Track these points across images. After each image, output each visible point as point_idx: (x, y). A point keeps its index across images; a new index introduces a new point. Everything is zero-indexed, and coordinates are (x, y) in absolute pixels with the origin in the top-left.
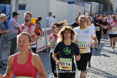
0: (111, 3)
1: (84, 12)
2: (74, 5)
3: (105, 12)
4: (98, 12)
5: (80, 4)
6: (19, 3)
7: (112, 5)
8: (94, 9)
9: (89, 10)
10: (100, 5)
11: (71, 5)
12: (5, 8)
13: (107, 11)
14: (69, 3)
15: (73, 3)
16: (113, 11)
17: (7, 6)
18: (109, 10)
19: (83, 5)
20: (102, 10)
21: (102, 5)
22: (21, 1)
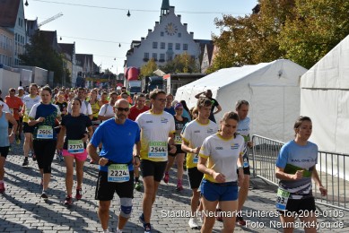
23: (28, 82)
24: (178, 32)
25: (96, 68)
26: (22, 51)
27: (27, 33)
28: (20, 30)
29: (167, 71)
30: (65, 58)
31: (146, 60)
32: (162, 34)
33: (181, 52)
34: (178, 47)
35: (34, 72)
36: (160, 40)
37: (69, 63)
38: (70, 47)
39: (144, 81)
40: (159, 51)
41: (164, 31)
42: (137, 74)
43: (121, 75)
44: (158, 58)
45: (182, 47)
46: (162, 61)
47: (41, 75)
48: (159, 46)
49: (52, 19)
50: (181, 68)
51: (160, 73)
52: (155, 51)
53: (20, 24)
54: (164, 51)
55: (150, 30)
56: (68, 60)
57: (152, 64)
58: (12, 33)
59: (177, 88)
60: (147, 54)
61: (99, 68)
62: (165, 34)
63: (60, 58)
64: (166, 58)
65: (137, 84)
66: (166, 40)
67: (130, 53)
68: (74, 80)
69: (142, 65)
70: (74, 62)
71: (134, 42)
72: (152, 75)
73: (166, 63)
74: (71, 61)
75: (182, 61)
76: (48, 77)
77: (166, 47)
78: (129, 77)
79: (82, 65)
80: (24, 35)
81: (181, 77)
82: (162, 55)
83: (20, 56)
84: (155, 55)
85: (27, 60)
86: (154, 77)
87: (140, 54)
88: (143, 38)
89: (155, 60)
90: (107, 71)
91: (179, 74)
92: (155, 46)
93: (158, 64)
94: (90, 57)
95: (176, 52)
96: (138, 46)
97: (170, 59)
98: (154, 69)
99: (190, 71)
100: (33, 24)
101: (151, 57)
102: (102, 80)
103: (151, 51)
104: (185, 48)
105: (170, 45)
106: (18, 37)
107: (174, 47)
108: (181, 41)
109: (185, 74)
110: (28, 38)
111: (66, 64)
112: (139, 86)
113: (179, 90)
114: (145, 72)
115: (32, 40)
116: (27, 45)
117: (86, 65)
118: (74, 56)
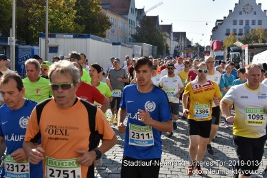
0: (167, 45)
2: (120, 46)
3: (161, 56)
5: (127, 45)
6: (49, 44)
7: (168, 47)
8: (146, 51)
9: (140, 53)
10: (153, 47)
11: (115, 46)
12: (33, 50)
13: (162, 54)
14: (114, 44)
15: (119, 44)
16: (169, 54)
17: (35, 47)
18: (165, 53)
19: (132, 47)
20: (155, 53)
21: (156, 48)
22: (52, 42)
23: (138, 54)
24: (254, 11)
25: (189, 42)
26: (134, 32)
27: (137, 19)
28: (132, 17)
29: (244, 42)
30: (165, 36)
31: (228, 34)
32: (241, 13)
33: (256, 27)
34: (254, 23)
35: (142, 47)
36: (239, 18)
37: (168, 39)
38: (169, 27)
39: (226, 51)
40: (238, 27)
41: (242, 10)
42: (220, 46)
43: (208, 47)
44: (238, 32)
45: (257, 23)
46: (240, 34)
47: (148, 50)
48: (238, 23)
49: (155, 7)
50: (256, 39)
51: (239, 44)
52: (235, 27)
53: (132, 12)
54: (242, 27)
55: (230, 11)
56: (167, 37)
57: (232, 38)
58: (126, 19)
59: (253, 56)
60: (228, 30)
61: (190, 42)
62: (243, 13)
63: (162, 36)
64: (244, 32)
65: (221, 53)
66: (244, 17)
67: (214, 30)
68: (172, 52)
69: (224, 39)
70: (172, 38)
71: (218, 21)
72: (233, 46)
73: (244, 36)
74: (170, 38)
75: (257, 34)
76: (153, 51)
77: (244, 23)
78: (215, 48)
79: (178, 40)
80: (135, 20)
81: (257, 47)
82: (241, 30)
83: (133, 36)
84: (235, 30)
85: (138, 39)
86: (234, 48)
87: (223, 30)
88: (225, 18)
89: (235, 34)
90: (197, 44)
91: (254, 44)
92: (235, 23)
93: (237, 37)
94: (184, 34)
95: (252, 27)
96: (221, 24)
97: (248, 32)
98: (235, 41)
99: (264, 42)
100: (141, 11)
101: (231, 32)
103: (232, 27)
104: (260, 23)
105: (247, 22)
106: (131, 22)
107: (250, 23)
108: (256, 18)
109: (260, 44)
110: (138, 22)
111: (166, 40)
112: (222, 55)
113: (255, 57)
114: (227, 44)
115: (141, 24)
116: (137, 27)
117: (180, 40)
118: (172, 34)
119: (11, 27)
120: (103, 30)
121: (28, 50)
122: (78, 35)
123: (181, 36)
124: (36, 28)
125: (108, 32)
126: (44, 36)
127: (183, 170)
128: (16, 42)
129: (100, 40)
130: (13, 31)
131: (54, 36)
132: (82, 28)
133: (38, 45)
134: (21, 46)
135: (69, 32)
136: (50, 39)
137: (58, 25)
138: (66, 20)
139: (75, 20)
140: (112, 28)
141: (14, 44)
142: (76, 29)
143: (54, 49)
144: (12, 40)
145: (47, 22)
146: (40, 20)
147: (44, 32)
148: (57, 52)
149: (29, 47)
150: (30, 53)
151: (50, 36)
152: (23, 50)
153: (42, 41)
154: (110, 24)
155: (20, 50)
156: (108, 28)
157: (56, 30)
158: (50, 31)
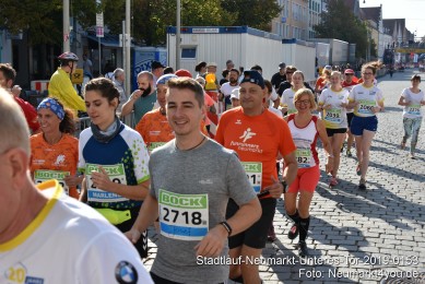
0: (372, 41)
1: (317, 59)
2: (294, 45)
3: (361, 59)
4: (345, 60)
5: (307, 43)
6: (182, 43)
7: (375, 45)
8: (337, 53)
9: (327, 55)
10: (349, 45)
11: (288, 45)
12: (157, 54)
13: (364, 57)
14: (285, 41)
15: (293, 41)
16: (376, 57)
17: (160, 50)
19: (314, 46)
20: (353, 54)
21: (354, 46)
22: (187, 40)
23: (324, 57)
25: (410, 36)
26: (318, 21)
30: (370, 26)
35: (331, 45)
37: (374, 32)
38: (376, 12)
47: (340, 50)
56: (373, 27)
61: (413, 36)
63: (364, 26)
68: (380, 53)
70: (381, 29)
74: (377, 29)
76: (349, 51)
79: (391, 33)
80: (319, 2)
83: (315, 27)
85: (324, 32)
94: (402, 22)
102: (418, 51)
106: (313, 6)
110: (325, 4)
111: (370, 33)
115: (329, 7)
116: (323, 13)
117: (395, 32)
118: (381, 22)
119: (124, 18)
120: (268, 19)
121: (149, 54)
122: (228, 28)
123: (397, 25)
124: (162, 20)
125: (275, 22)
126: (173, 31)
127: (399, 247)
128: (132, 42)
129: (263, 36)
130: (127, 24)
131: (190, 32)
132: (233, 17)
133: (164, 45)
134: (138, 48)
135: (213, 25)
136: (183, 36)
137: (195, 13)
138: (207, 5)
139: (223, 5)
140: (281, 15)
141: (128, 45)
142: (223, 18)
143: (189, 52)
144: (126, 39)
145: (179, 9)
146: (167, 6)
147: (175, 24)
148: (194, 56)
149: (151, 48)
150: (153, 58)
151: (184, 31)
152: (142, 54)
153: (172, 39)
154: (278, 10)
155: (137, 54)
156: (275, 15)
157: (193, 22)
158: (183, 22)
